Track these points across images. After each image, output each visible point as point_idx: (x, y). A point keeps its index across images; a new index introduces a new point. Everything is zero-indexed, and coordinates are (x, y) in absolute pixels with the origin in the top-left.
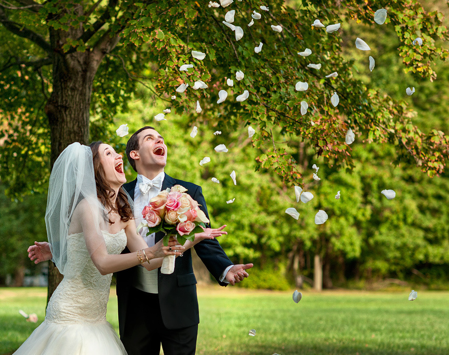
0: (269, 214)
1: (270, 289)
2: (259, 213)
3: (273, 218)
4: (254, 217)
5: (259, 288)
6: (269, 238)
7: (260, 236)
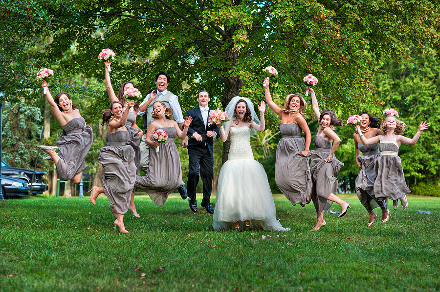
0: (430, 154)
1: (432, 196)
2: (425, 153)
3: (431, 156)
4: (421, 156)
5: (425, 195)
6: (430, 167)
7: (425, 166)
